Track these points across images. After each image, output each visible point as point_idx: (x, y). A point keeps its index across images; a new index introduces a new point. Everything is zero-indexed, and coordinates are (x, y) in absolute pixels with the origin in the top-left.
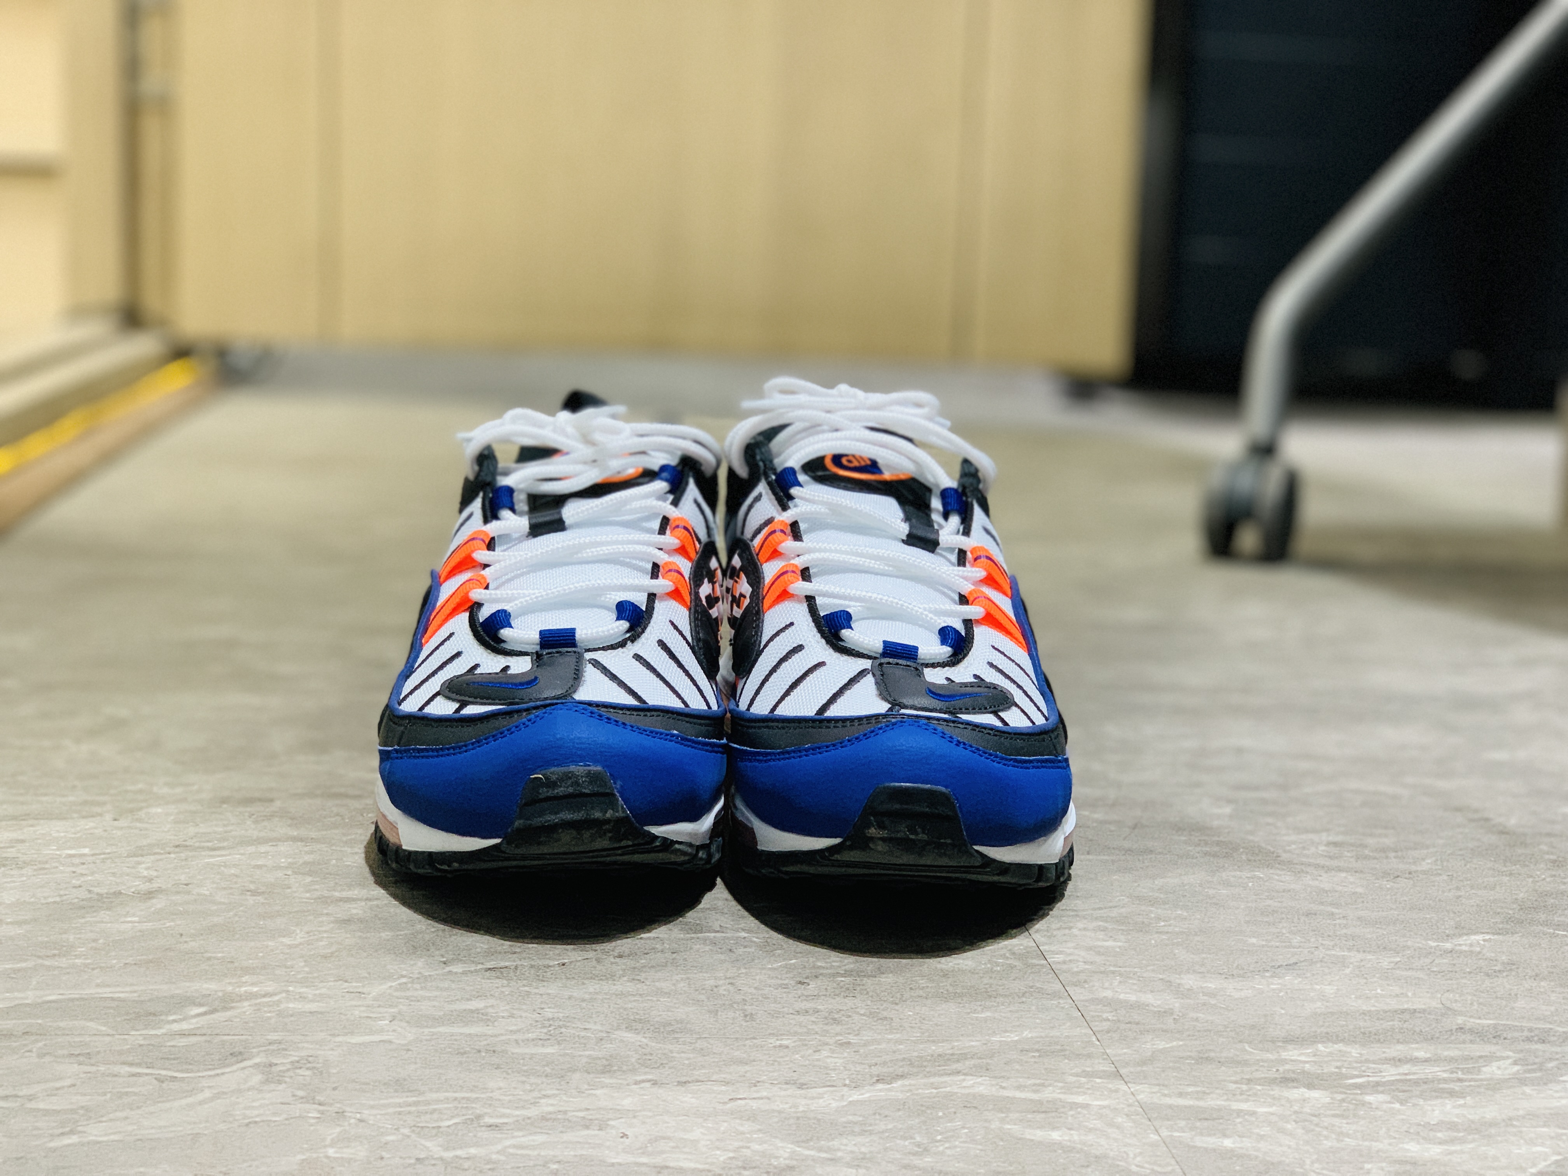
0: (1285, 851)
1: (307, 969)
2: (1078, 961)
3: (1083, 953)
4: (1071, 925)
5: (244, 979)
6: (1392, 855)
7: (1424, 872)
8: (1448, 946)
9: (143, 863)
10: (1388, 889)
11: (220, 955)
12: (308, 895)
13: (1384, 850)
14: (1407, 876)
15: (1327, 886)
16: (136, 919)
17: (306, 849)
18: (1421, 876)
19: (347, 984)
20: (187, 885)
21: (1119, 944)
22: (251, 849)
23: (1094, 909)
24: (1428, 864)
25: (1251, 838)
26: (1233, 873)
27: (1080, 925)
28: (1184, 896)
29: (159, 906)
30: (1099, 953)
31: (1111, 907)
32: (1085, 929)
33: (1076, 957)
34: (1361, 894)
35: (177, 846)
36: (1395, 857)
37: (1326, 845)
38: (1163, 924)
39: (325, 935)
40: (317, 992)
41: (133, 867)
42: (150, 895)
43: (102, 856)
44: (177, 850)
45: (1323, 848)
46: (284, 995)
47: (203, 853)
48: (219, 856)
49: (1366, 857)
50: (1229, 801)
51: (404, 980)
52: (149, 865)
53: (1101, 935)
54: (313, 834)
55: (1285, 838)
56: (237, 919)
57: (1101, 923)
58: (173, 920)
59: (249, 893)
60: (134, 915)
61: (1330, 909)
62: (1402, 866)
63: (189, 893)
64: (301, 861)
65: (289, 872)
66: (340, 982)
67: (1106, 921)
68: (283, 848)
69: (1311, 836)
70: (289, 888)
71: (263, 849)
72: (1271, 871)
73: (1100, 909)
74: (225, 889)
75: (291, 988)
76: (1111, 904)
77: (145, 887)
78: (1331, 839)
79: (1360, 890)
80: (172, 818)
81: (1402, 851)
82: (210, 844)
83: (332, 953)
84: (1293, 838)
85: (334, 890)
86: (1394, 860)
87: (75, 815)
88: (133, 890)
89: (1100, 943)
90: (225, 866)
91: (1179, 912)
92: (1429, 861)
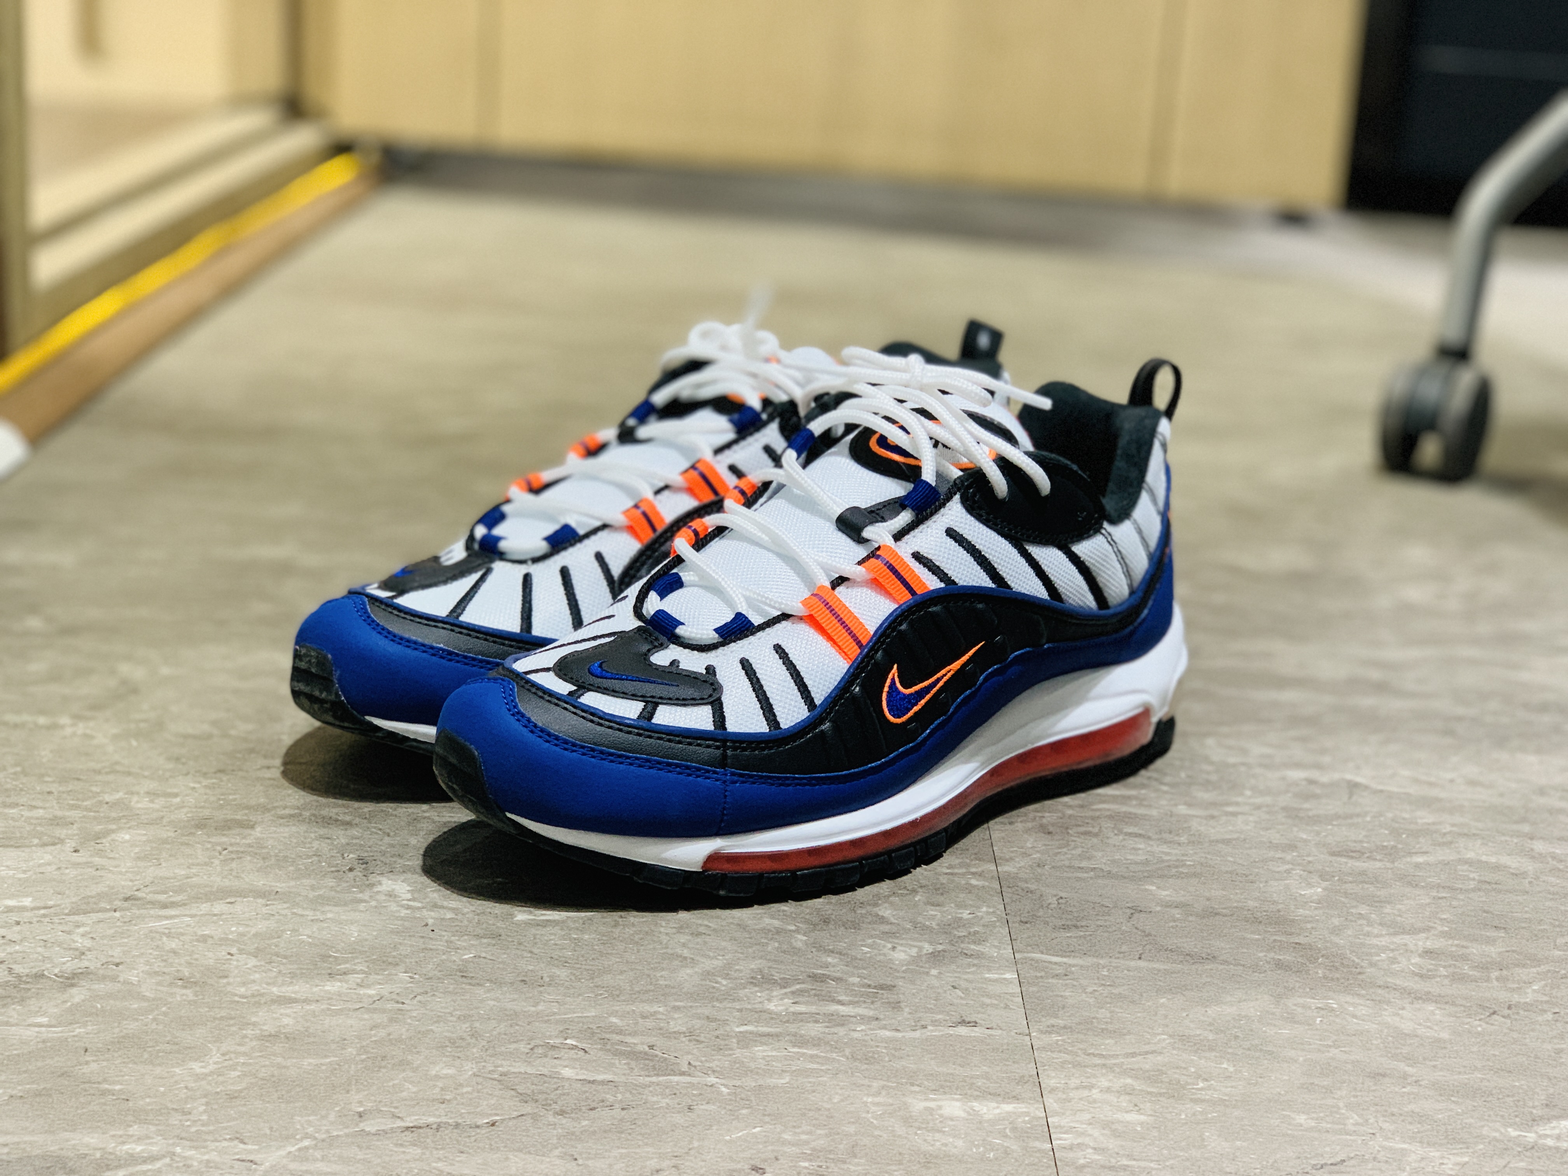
0: (1372, 964)
1: (204, 1117)
2: (1088, 1146)
3: (1096, 1133)
4: (1094, 1081)
5: (131, 1131)
6: (1495, 974)
7: (1527, 1007)
8: (1531, 1137)
9: (83, 925)
10: (1479, 1033)
11: (118, 1087)
12: (243, 990)
13: (1485, 967)
14: (1507, 1012)
15: (1407, 1026)
16: (44, 1020)
17: (265, 910)
18: (1522, 1012)
19: (242, 1146)
20: (117, 965)
21: (1143, 1118)
22: (205, 907)
23: (1127, 1055)
24: (1534, 991)
25: (1336, 939)
26: (1301, 1001)
27: (1104, 1083)
28: (1236, 1037)
29: (77, 1000)
30: (1116, 1134)
31: (1147, 1053)
32: (1108, 1090)
33: (1087, 1140)
34: (1445, 1041)
35: (126, 899)
36: (1497, 979)
37: (1420, 956)
38: (1201, 1085)
39: (242, 1060)
40: (206, 1157)
41: (69, 933)
42: (70, 980)
43: (42, 912)
44: (126, 904)
45: (1416, 960)
46: (167, 1160)
47: (152, 912)
48: (167, 918)
49: (1462, 978)
50: (1324, 876)
51: (306, 1143)
52: (87, 929)
53: (1124, 1102)
54: (280, 886)
55: (1375, 941)
56: (154, 1026)
57: (1129, 1081)
58: (85, 1025)
59: (180, 983)
60: (44, 1015)
61: (1403, 1066)
62: (1503, 996)
63: (114, 979)
64: (253, 931)
65: (234, 951)
66: (236, 1142)
67: (1136, 1078)
68: (243, 907)
69: (1406, 939)
70: (226, 977)
71: (219, 907)
72: (1349, 999)
73: (1134, 1055)
74: (157, 973)
75: (178, 1150)
76: (1147, 1048)
77: (71, 965)
78: (1429, 944)
79: (1445, 1035)
80: (137, 850)
81: (1507, 968)
82: (162, 897)
83: (241, 1091)
84: (1384, 941)
85: (274, 984)
86: (1495, 983)
87: (36, 841)
88: (56, 971)
89: (1119, 1116)
90: (169, 936)
91: (1225, 1066)
92: (1535, 987)
